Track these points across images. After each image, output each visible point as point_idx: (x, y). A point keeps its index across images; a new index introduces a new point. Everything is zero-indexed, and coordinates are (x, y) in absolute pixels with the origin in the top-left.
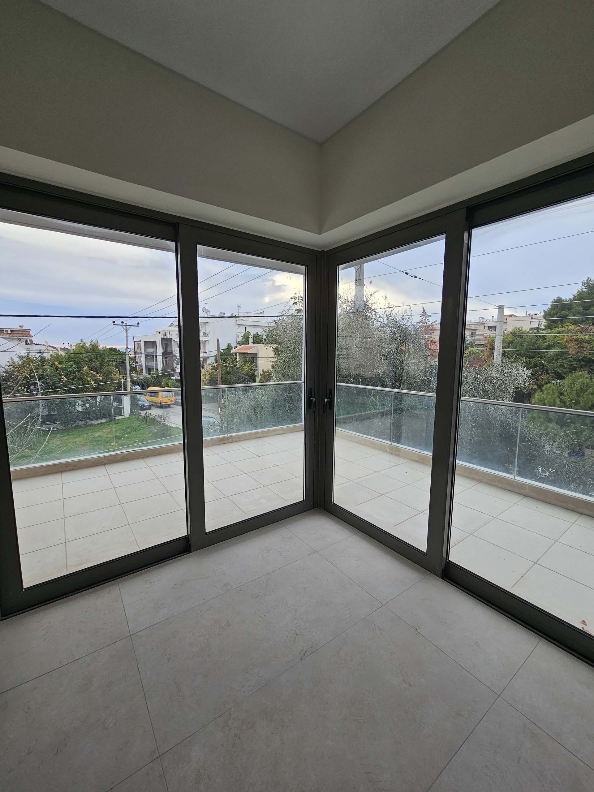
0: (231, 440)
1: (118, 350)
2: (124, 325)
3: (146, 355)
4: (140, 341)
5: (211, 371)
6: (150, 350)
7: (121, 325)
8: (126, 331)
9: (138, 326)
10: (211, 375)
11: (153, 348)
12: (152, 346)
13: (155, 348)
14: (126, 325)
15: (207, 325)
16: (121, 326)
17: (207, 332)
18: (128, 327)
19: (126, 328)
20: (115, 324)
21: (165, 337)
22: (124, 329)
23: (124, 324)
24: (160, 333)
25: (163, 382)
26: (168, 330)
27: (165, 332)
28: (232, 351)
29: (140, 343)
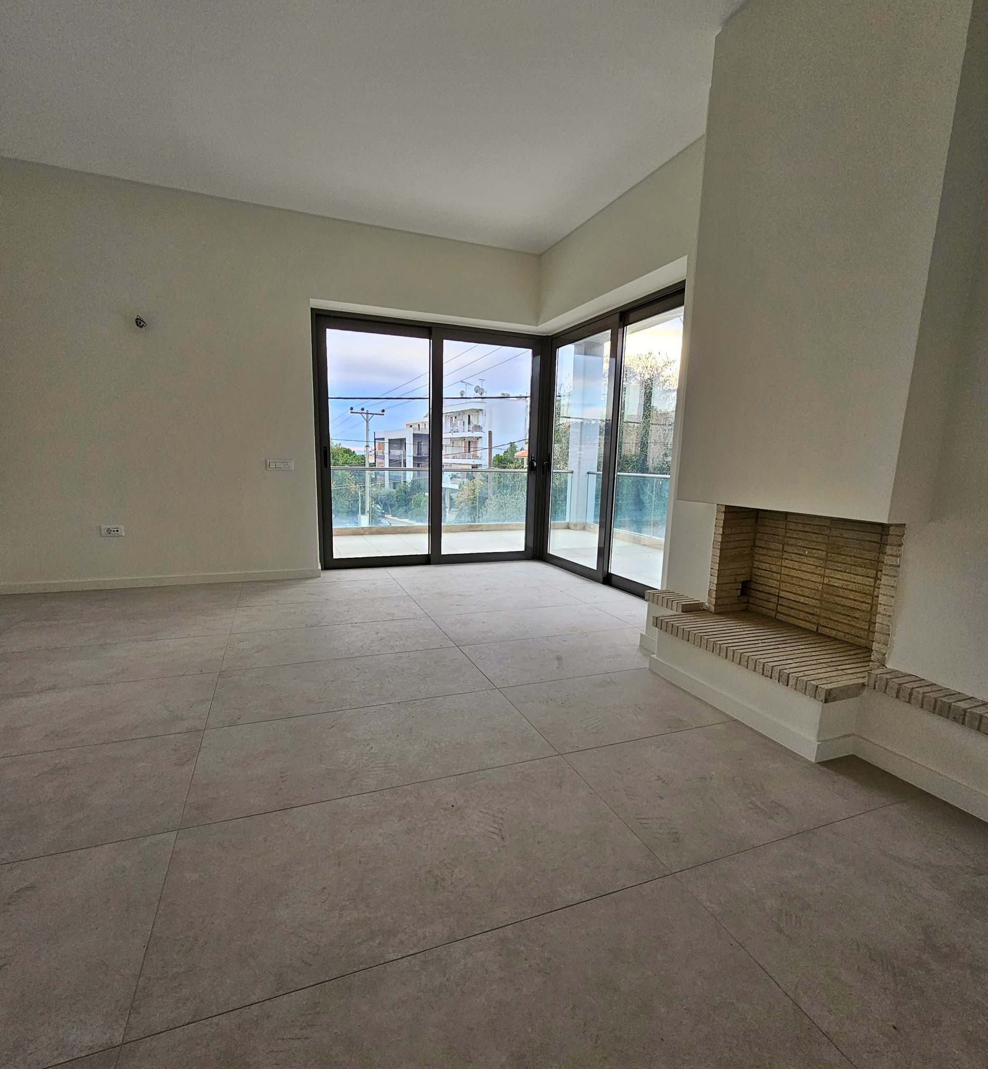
0: (480, 528)
1: (352, 451)
2: (365, 413)
3: (390, 460)
4: (383, 439)
5: (482, 483)
6: (397, 452)
7: (361, 413)
8: (367, 422)
9: (383, 415)
10: (481, 490)
11: (400, 449)
12: (400, 447)
13: (404, 449)
14: (367, 413)
15: (480, 413)
16: (360, 415)
17: (480, 424)
18: (370, 416)
19: (367, 417)
20: (352, 411)
21: (420, 432)
22: (364, 418)
23: (365, 411)
24: (411, 426)
25: (412, 500)
26: (423, 422)
27: (419, 425)
28: (516, 454)
29: (383, 441)
